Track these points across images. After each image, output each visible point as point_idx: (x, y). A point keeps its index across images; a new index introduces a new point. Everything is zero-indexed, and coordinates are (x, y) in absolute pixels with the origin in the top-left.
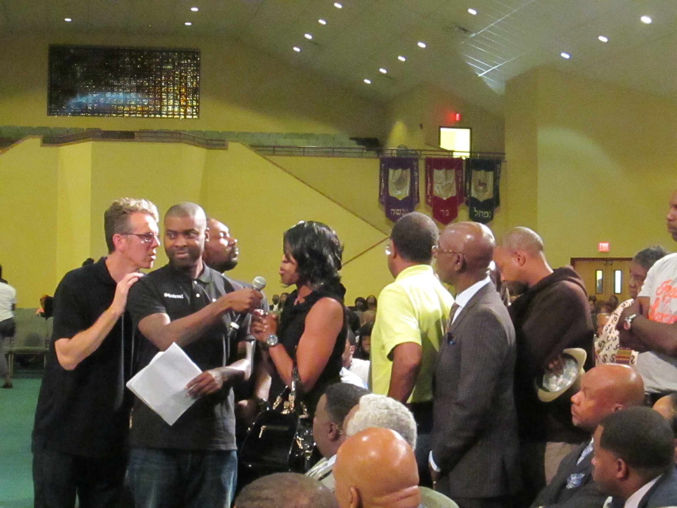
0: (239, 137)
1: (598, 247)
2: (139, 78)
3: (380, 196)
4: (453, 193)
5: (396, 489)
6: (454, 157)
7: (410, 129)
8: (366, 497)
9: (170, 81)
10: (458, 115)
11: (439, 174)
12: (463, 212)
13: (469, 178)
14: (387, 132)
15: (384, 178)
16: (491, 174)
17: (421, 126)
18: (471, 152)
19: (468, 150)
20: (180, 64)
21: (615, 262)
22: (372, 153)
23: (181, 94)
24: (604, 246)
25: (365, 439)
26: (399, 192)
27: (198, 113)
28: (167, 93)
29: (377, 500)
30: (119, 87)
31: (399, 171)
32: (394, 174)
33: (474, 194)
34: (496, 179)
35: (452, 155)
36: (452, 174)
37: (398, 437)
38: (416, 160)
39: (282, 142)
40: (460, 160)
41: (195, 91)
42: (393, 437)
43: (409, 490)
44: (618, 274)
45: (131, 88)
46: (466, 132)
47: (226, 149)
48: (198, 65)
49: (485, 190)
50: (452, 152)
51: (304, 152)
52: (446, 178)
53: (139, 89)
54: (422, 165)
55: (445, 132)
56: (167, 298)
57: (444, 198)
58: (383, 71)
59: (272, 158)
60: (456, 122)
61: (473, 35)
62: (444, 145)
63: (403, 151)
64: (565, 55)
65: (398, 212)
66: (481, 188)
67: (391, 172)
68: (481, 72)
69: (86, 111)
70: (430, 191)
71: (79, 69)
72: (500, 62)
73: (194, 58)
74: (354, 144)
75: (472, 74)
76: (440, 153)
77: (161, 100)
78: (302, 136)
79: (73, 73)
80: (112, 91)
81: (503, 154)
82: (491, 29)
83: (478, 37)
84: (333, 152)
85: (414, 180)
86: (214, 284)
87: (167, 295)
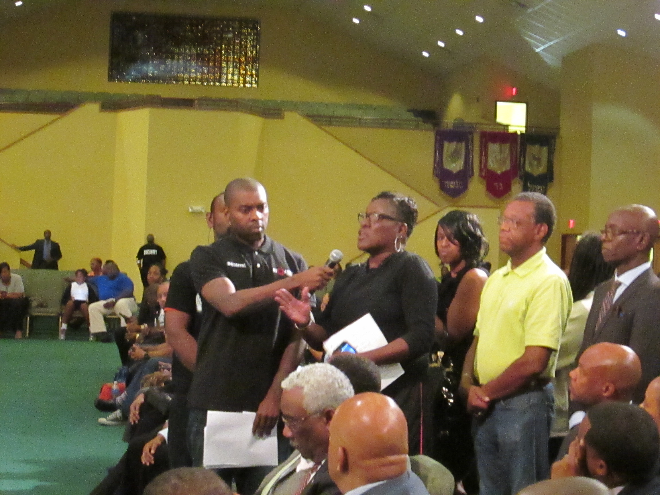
0: (294, 106)
2: (198, 46)
3: (435, 168)
4: (507, 167)
6: (509, 131)
7: (467, 101)
9: (230, 50)
10: (514, 90)
11: (494, 148)
12: (516, 187)
13: (523, 154)
14: (444, 104)
15: (439, 149)
16: (545, 150)
17: (478, 99)
18: (527, 127)
19: (524, 125)
20: (241, 34)
22: (428, 126)
23: (240, 63)
26: (454, 165)
27: (257, 82)
28: (227, 61)
30: (179, 54)
31: (454, 145)
32: (449, 147)
33: (528, 168)
34: (551, 153)
35: (508, 129)
36: (507, 147)
38: (471, 133)
39: (340, 112)
40: (515, 134)
41: (255, 60)
43: (396, 458)
45: (191, 55)
46: (523, 107)
47: (283, 118)
48: (258, 34)
49: (539, 165)
50: (508, 126)
51: (360, 123)
52: (501, 152)
53: (200, 57)
54: (477, 139)
55: (500, 106)
56: (230, 267)
57: (499, 172)
58: (441, 44)
59: (328, 128)
60: (512, 96)
61: (530, 10)
62: (500, 119)
63: (459, 123)
64: (622, 33)
65: (452, 184)
66: (535, 163)
67: (446, 144)
68: (538, 47)
69: (146, 78)
70: (484, 167)
71: (140, 36)
72: (558, 37)
73: (254, 28)
74: (411, 116)
75: (528, 49)
76: (495, 127)
77: (220, 68)
78: (360, 107)
79: (135, 40)
80: (173, 58)
81: (558, 129)
82: (550, 4)
83: (535, 13)
84: (390, 124)
85: (468, 153)
86: (274, 255)
87: (229, 264)
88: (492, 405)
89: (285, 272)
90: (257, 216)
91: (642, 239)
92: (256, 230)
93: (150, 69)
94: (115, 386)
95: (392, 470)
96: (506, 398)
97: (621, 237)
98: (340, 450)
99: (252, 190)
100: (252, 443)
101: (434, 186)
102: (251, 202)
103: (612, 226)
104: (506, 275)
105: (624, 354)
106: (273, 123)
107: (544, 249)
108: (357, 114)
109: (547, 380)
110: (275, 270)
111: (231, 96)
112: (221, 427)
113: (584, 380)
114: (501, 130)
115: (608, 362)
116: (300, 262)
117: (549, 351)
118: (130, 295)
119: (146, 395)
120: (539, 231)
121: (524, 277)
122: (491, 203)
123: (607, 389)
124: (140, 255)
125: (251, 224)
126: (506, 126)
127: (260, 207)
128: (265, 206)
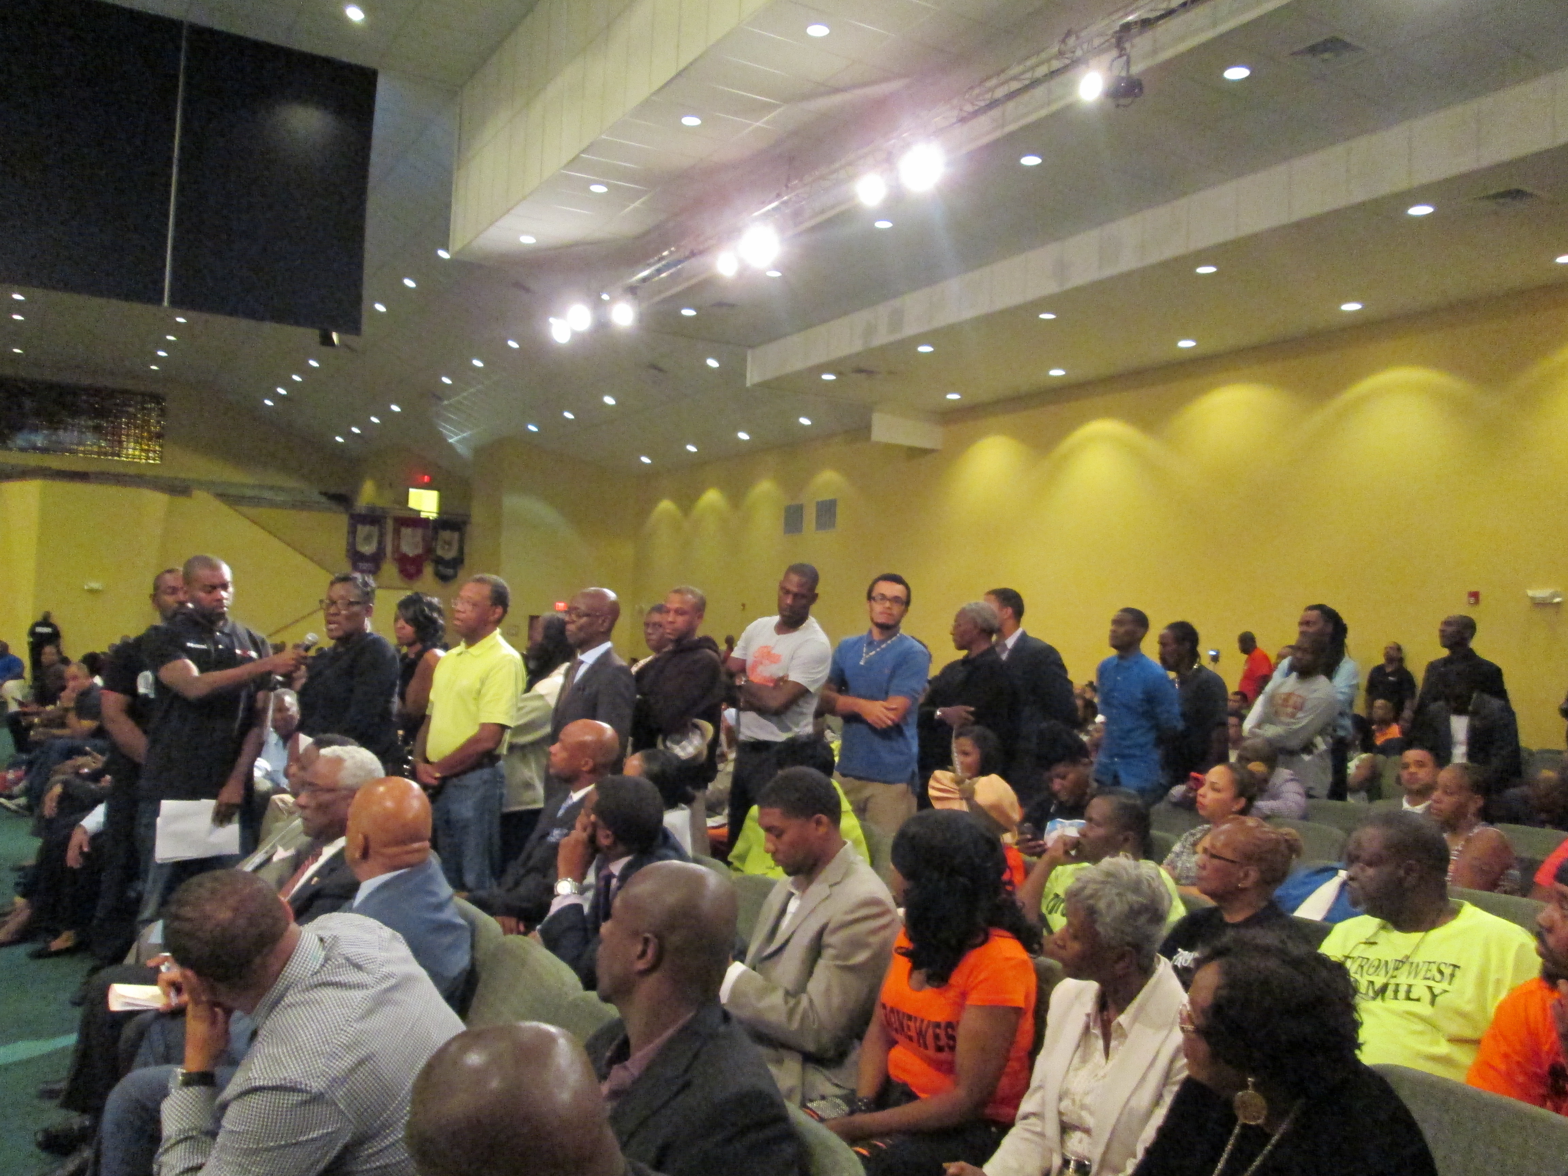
0: (206, 485)
2: (95, 418)
3: (348, 551)
4: (419, 551)
6: (422, 516)
7: (379, 487)
9: (131, 424)
10: (427, 477)
11: (406, 532)
12: (428, 570)
13: (435, 538)
14: (356, 489)
15: (353, 532)
16: (456, 535)
17: (391, 485)
18: (438, 513)
19: (436, 511)
20: (144, 408)
22: (341, 509)
23: (142, 438)
26: (367, 547)
27: (161, 458)
28: (128, 435)
29: (383, 850)
30: (73, 426)
31: (367, 528)
32: (363, 530)
33: (439, 552)
34: (462, 539)
35: (420, 515)
36: (419, 532)
38: (384, 517)
39: (249, 493)
40: (427, 520)
41: (159, 436)
43: (417, 845)
45: (87, 427)
46: (435, 494)
47: (191, 496)
48: (163, 410)
49: (449, 550)
51: (273, 504)
52: (414, 536)
53: (97, 429)
54: (390, 524)
55: (413, 493)
56: (190, 648)
57: (411, 555)
58: (356, 430)
60: (425, 483)
61: (446, 402)
62: (412, 504)
63: (372, 509)
64: (533, 428)
66: (447, 547)
67: (360, 527)
68: (452, 438)
69: (35, 448)
70: (397, 548)
71: (28, 404)
72: (471, 430)
73: (158, 403)
74: (323, 499)
75: (442, 439)
76: (409, 512)
77: (120, 442)
78: (272, 488)
79: (20, 406)
80: (65, 429)
81: (469, 516)
82: (465, 398)
83: (450, 405)
84: (302, 505)
85: (382, 536)
86: (237, 636)
87: (190, 645)
88: (444, 780)
89: (249, 653)
90: (221, 596)
91: (604, 621)
92: (220, 610)
93: (39, 440)
94: (11, 775)
96: (457, 775)
97: (584, 620)
98: (360, 836)
99: (216, 568)
100: (210, 833)
102: (216, 581)
103: (576, 608)
104: (460, 654)
105: (602, 730)
106: (181, 500)
107: (498, 631)
108: (267, 494)
109: (498, 758)
110: (238, 651)
111: (132, 471)
112: (177, 817)
113: (564, 755)
114: (413, 516)
115: (588, 738)
116: (263, 642)
117: (503, 728)
118: (19, 676)
119: (66, 784)
120: (494, 612)
121: (478, 656)
122: (402, 585)
123: (586, 763)
124: (32, 633)
125: (215, 604)
126: (419, 512)
127: (224, 586)
128: (230, 585)
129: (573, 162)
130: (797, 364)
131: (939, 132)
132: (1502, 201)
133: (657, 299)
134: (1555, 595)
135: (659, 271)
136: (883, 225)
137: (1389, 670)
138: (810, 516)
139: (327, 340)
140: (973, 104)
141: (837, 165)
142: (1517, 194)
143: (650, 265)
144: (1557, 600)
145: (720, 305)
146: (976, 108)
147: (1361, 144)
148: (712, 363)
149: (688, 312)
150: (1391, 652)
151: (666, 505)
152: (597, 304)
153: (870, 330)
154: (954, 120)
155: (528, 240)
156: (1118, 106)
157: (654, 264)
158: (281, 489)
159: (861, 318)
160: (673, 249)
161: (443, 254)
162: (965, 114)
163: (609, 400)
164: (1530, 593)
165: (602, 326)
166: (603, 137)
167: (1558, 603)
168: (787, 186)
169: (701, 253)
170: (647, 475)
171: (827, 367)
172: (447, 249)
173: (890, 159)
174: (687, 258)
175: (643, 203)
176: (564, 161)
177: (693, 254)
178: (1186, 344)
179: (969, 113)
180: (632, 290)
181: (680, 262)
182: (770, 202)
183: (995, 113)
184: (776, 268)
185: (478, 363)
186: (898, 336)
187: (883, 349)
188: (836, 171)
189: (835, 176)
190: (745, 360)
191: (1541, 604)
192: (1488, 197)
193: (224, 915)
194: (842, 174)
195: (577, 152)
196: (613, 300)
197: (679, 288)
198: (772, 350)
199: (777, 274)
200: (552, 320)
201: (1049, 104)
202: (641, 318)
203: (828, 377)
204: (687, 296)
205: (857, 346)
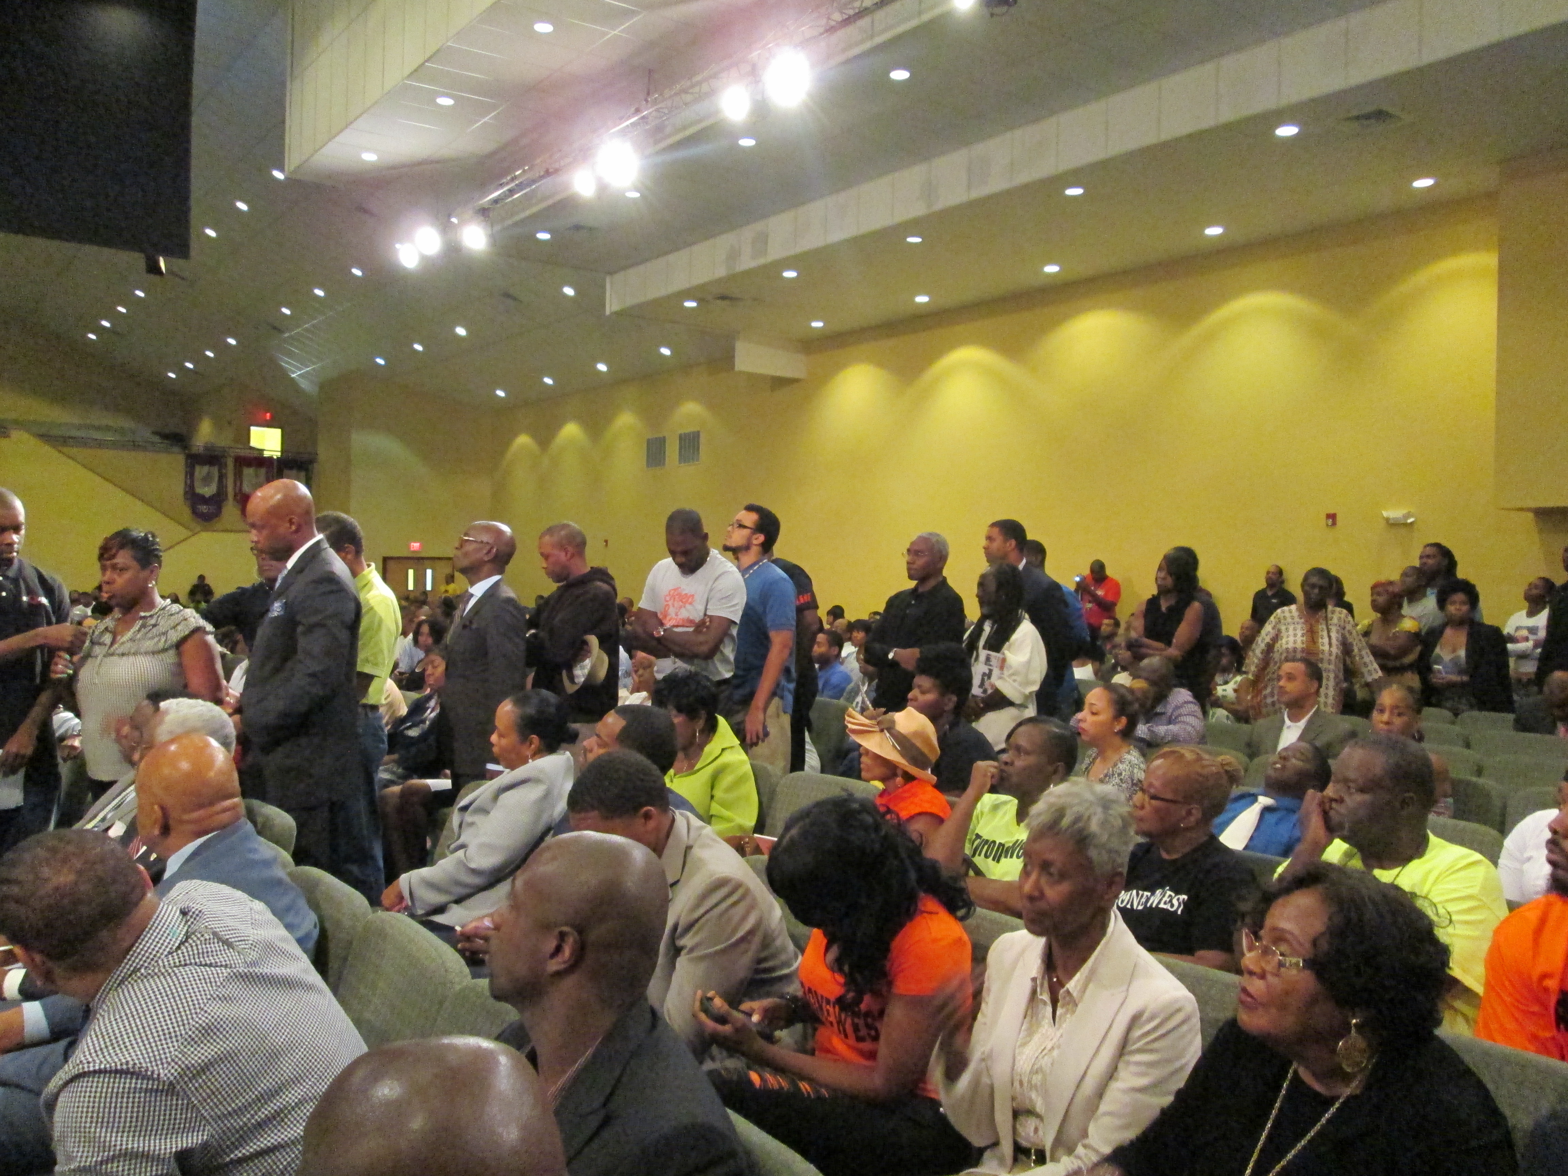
0: (19, 424)
1: (409, 547)
3: (186, 493)
5: (211, 804)
6: (264, 456)
7: (218, 425)
8: (174, 814)
10: (268, 415)
11: (248, 472)
14: (192, 425)
15: (190, 473)
16: (302, 473)
17: (229, 423)
18: (282, 451)
19: (279, 449)
21: (426, 562)
22: (176, 449)
24: (415, 545)
25: (173, 748)
26: (206, 489)
29: (186, 817)
31: (206, 469)
32: (201, 471)
34: (309, 479)
35: (262, 454)
36: (262, 470)
37: (214, 743)
38: (224, 456)
39: (75, 433)
40: (270, 459)
42: (208, 745)
43: (228, 803)
44: (429, 572)
46: (278, 432)
47: (8, 436)
50: (262, 450)
51: (101, 444)
52: (257, 476)
54: (230, 463)
55: (254, 430)
58: (190, 365)
59: (65, 450)
60: (266, 420)
61: (286, 335)
62: (254, 443)
63: (209, 448)
64: (380, 361)
65: (204, 508)
67: (197, 468)
68: (294, 373)
70: (239, 492)
72: (314, 364)
74: (157, 439)
75: (284, 374)
76: (249, 451)
78: (98, 428)
81: (315, 454)
82: (307, 330)
83: (291, 337)
84: (135, 446)
85: (222, 477)
86: (25, 580)
89: (39, 599)
90: (11, 539)
95: (225, 817)
98: (156, 808)
101: (186, 512)
102: (7, 523)
108: (95, 435)
110: (26, 599)
114: (256, 454)
126: (261, 451)
127: (16, 529)
128: (23, 527)
129: (415, 73)
130: (657, 290)
131: (805, 43)
132: (1365, 122)
133: (509, 222)
134: (1408, 515)
135: (511, 192)
136: (747, 142)
137: (1270, 593)
138: (672, 450)
139: (154, 269)
140: (842, 13)
141: (698, 78)
142: (1380, 115)
143: (501, 185)
144: (1409, 521)
145: (578, 228)
146: (845, 17)
147: (1229, 62)
148: (569, 291)
149: (544, 236)
150: (1274, 577)
151: (523, 440)
152: (446, 227)
153: (733, 255)
154: (822, 30)
155: (370, 157)
156: (992, 15)
157: (507, 183)
158: (108, 428)
159: (725, 242)
160: (526, 168)
161: (278, 175)
162: (833, 23)
163: (461, 331)
164: (1385, 514)
165: (453, 250)
166: (449, 44)
167: (1412, 523)
168: (646, 101)
169: (556, 171)
170: (503, 410)
171: (688, 294)
172: (282, 170)
173: (754, 73)
174: (541, 177)
175: (495, 118)
176: (407, 71)
177: (548, 173)
178: (1051, 269)
179: (837, 22)
180: (484, 212)
181: (534, 181)
182: (629, 118)
183: (864, 22)
184: (637, 189)
185: (319, 292)
186: (762, 261)
187: (747, 273)
188: (699, 83)
189: (696, 89)
190: (603, 287)
191: (1393, 524)
192: (1349, 119)
193: (65, 878)
194: (705, 87)
195: (421, 61)
196: (462, 222)
197: (534, 210)
198: (633, 275)
199: (637, 195)
200: (398, 246)
201: (920, 13)
202: (494, 240)
203: (690, 304)
204: (540, 219)
205: (721, 272)
